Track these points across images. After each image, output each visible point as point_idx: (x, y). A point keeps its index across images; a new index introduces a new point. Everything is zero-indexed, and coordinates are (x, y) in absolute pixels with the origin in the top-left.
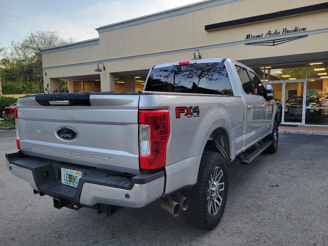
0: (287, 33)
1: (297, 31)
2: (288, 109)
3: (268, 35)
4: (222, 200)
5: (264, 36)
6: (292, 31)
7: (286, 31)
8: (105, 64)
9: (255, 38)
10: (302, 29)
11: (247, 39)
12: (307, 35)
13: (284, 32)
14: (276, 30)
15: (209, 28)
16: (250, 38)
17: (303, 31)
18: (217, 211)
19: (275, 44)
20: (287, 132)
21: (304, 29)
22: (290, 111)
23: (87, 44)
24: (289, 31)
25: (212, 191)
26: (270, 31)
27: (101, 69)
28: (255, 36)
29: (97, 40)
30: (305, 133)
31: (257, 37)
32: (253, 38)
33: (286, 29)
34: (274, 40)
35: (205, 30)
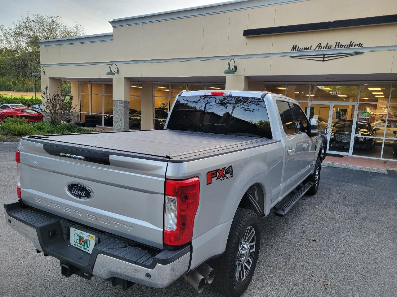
0: (340, 48)
1: (352, 47)
2: (335, 136)
3: (318, 48)
4: (251, 262)
5: (313, 49)
6: (346, 46)
7: (338, 45)
8: (120, 66)
9: (302, 50)
10: (358, 45)
11: (292, 51)
12: (363, 53)
13: (337, 47)
14: (328, 43)
15: (249, 33)
16: (297, 50)
17: (359, 46)
18: (245, 276)
19: (325, 59)
20: (330, 166)
21: (360, 45)
22: (336, 138)
23: (97, 39)
24: (343, 45)
25: (241, 254)
26: (321, 44)
27: (114, 73)
28: (302, 48)
29: (110, 36)
30: (352, 168)
31: (304, 50)
32: (300, 50)
33: (339, 42)
34: (324, 55)
35: (244, 35)
